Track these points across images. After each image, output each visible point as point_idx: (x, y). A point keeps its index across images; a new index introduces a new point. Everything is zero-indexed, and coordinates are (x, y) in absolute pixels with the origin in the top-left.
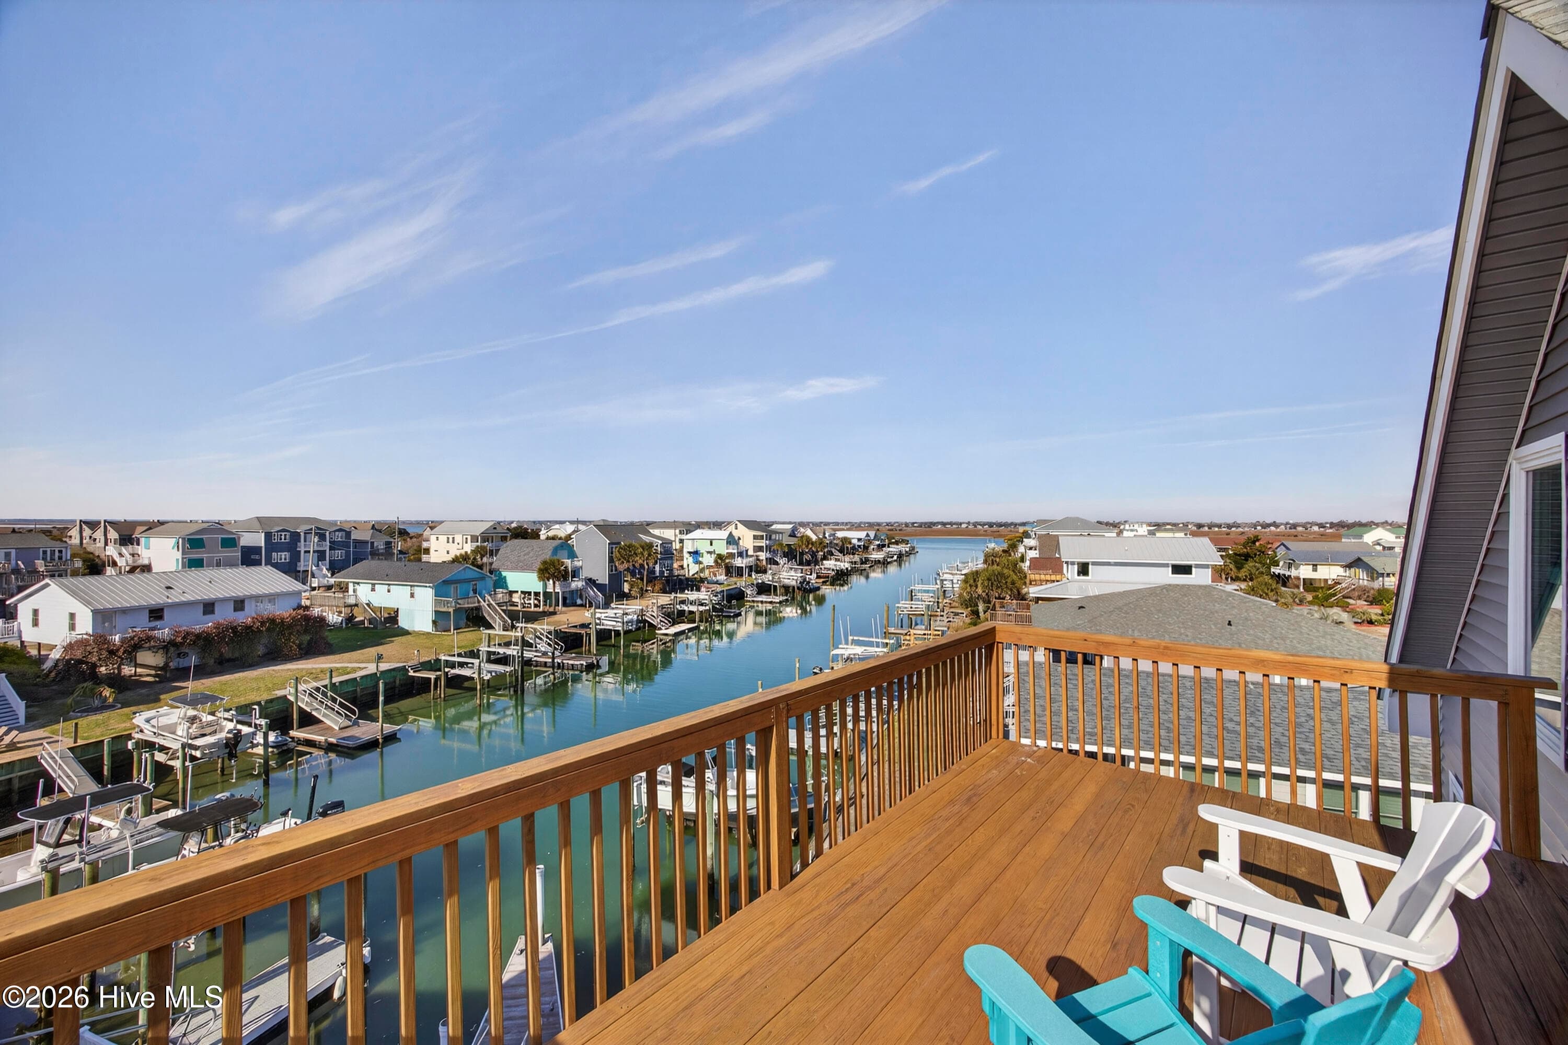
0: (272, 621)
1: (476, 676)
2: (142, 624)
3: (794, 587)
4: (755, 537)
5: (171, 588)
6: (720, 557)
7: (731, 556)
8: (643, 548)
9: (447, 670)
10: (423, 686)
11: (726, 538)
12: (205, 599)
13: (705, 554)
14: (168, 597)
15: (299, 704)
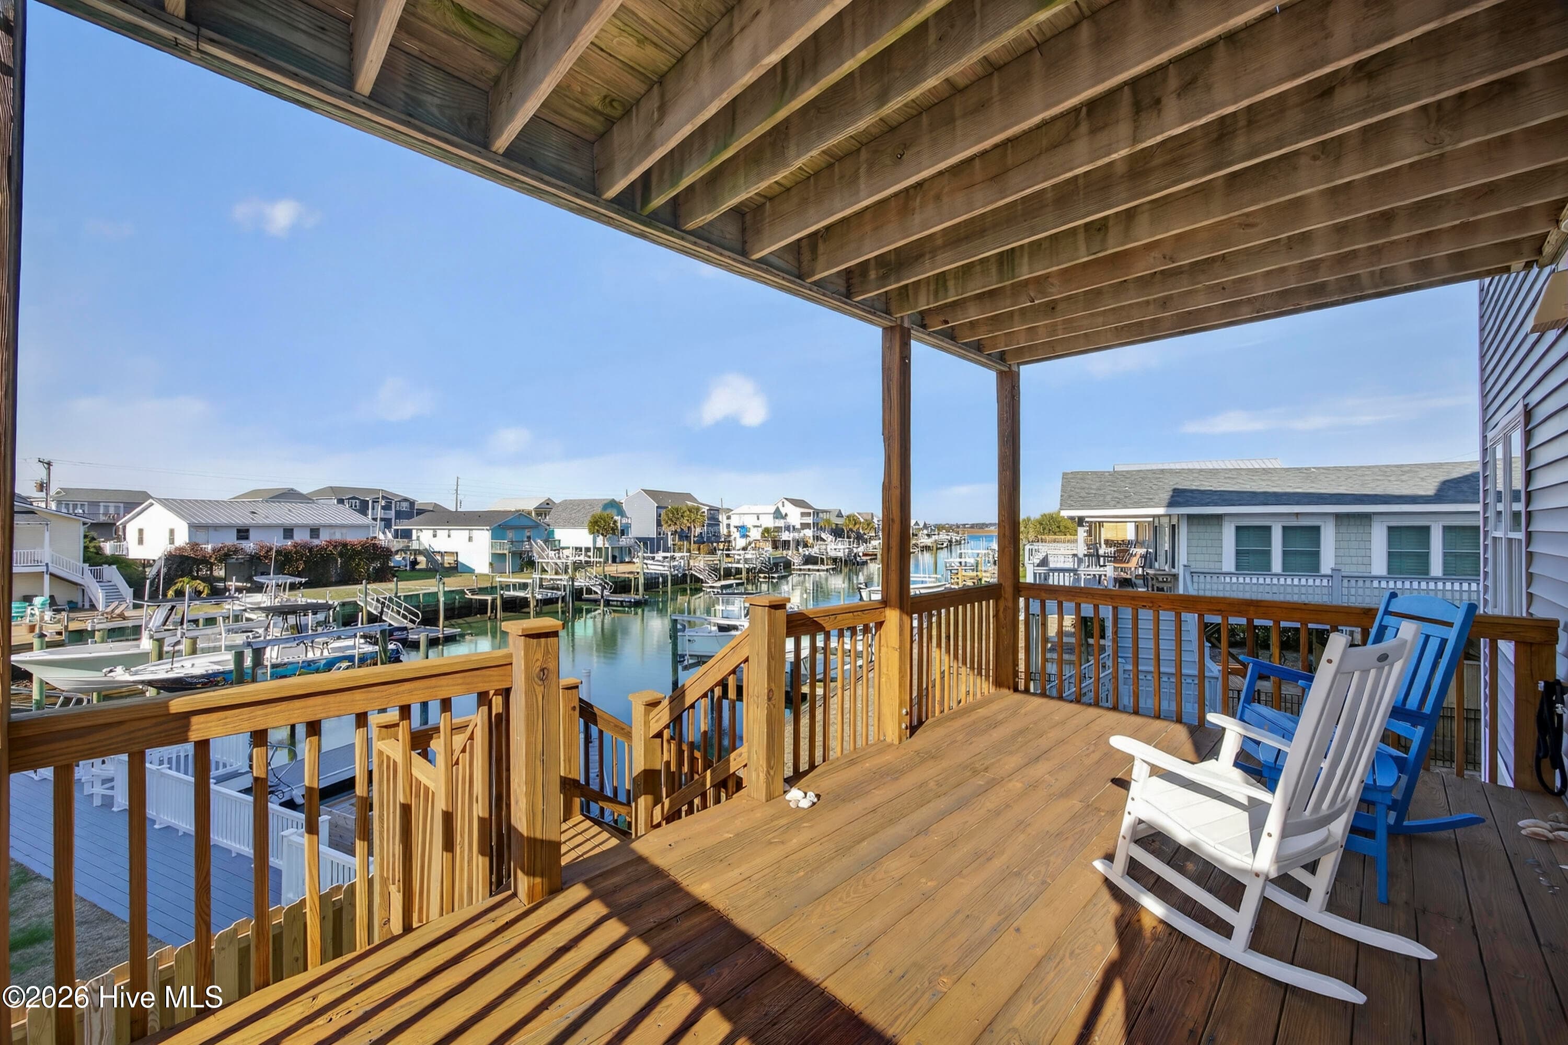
0: (345, 545)
1: (529, 596)
2: (230, 540)
3: (841, 558)
4: (803, 514)
5: (255, 513)
6: (767, 530)
7: (778, 529)
8: (690, 511)
9: (502, 592)
10: (481, 607)
11: (773, 512)
12: (285, 525)
13: (752, 528)
14: (253, 520)
15: (369, 608)
